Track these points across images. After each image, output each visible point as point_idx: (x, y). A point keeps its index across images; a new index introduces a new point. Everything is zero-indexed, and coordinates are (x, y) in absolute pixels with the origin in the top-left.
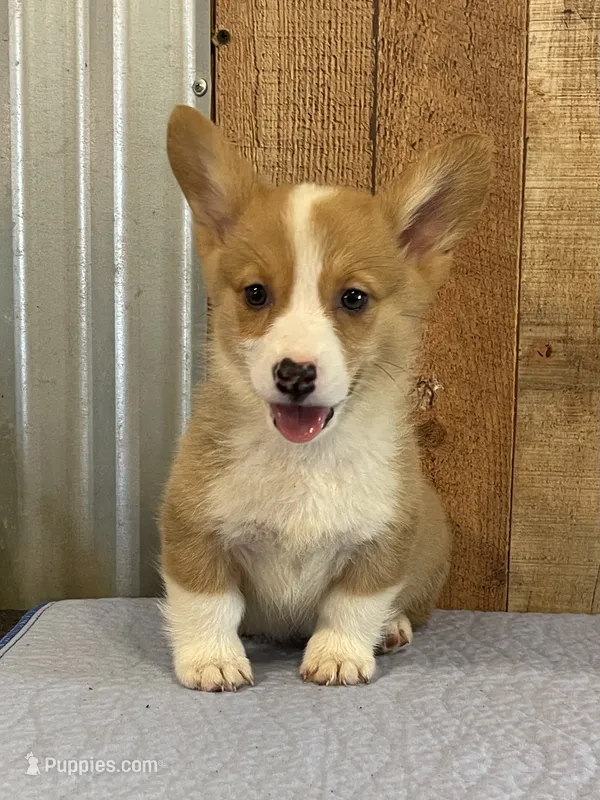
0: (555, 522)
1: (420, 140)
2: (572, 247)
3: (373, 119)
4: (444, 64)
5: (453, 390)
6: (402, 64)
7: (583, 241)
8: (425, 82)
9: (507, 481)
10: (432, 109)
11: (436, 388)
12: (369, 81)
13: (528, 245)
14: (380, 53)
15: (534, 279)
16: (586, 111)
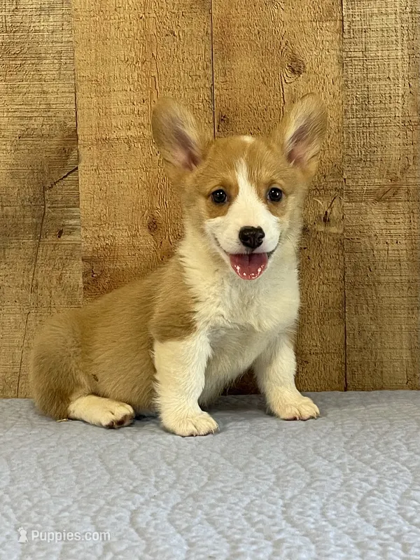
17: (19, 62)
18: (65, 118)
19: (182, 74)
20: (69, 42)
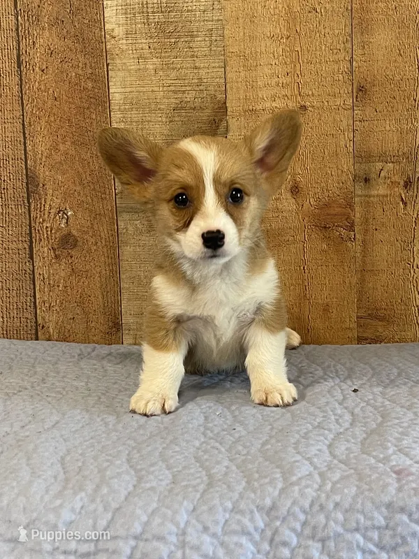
0: (147, 292)
1: (47, 67)
2: (140, 127)
3: (19, 56)
4: (57, 22)
5: (79, 215)
6: (33, 23)
7: (147, 123)
8: (47, 33)
9: (116, 269)
10: (52, 49)
11: (69, 213)
12: (14, 34)
14: (19, 17)
16: (141, 46)
17: (173, 40)
18: (216, 91)
19: (323, 47)
20: (218, 20)
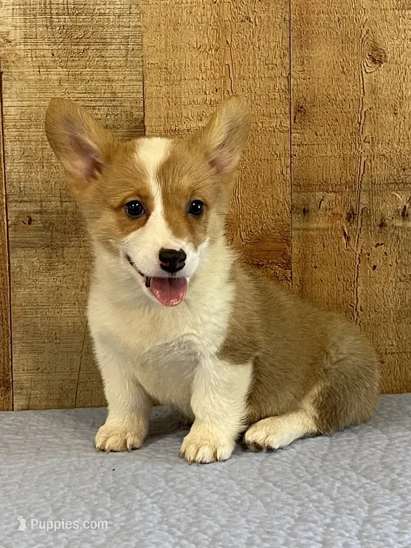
0: (44, 343)
2: (40, 147)
9: (7, 315)
13: (8, 147)
15: (14, 170)
16: (43, 53)
17: (82, 48)
18: (132, 107)
19: (258, 62)
20: (136, 26)
